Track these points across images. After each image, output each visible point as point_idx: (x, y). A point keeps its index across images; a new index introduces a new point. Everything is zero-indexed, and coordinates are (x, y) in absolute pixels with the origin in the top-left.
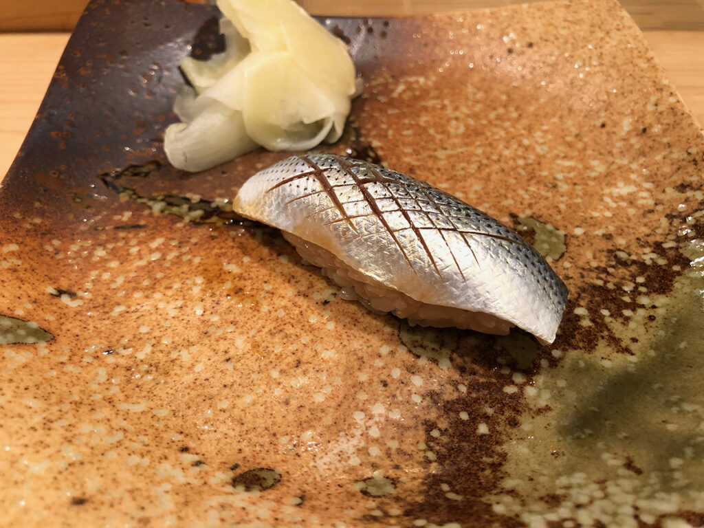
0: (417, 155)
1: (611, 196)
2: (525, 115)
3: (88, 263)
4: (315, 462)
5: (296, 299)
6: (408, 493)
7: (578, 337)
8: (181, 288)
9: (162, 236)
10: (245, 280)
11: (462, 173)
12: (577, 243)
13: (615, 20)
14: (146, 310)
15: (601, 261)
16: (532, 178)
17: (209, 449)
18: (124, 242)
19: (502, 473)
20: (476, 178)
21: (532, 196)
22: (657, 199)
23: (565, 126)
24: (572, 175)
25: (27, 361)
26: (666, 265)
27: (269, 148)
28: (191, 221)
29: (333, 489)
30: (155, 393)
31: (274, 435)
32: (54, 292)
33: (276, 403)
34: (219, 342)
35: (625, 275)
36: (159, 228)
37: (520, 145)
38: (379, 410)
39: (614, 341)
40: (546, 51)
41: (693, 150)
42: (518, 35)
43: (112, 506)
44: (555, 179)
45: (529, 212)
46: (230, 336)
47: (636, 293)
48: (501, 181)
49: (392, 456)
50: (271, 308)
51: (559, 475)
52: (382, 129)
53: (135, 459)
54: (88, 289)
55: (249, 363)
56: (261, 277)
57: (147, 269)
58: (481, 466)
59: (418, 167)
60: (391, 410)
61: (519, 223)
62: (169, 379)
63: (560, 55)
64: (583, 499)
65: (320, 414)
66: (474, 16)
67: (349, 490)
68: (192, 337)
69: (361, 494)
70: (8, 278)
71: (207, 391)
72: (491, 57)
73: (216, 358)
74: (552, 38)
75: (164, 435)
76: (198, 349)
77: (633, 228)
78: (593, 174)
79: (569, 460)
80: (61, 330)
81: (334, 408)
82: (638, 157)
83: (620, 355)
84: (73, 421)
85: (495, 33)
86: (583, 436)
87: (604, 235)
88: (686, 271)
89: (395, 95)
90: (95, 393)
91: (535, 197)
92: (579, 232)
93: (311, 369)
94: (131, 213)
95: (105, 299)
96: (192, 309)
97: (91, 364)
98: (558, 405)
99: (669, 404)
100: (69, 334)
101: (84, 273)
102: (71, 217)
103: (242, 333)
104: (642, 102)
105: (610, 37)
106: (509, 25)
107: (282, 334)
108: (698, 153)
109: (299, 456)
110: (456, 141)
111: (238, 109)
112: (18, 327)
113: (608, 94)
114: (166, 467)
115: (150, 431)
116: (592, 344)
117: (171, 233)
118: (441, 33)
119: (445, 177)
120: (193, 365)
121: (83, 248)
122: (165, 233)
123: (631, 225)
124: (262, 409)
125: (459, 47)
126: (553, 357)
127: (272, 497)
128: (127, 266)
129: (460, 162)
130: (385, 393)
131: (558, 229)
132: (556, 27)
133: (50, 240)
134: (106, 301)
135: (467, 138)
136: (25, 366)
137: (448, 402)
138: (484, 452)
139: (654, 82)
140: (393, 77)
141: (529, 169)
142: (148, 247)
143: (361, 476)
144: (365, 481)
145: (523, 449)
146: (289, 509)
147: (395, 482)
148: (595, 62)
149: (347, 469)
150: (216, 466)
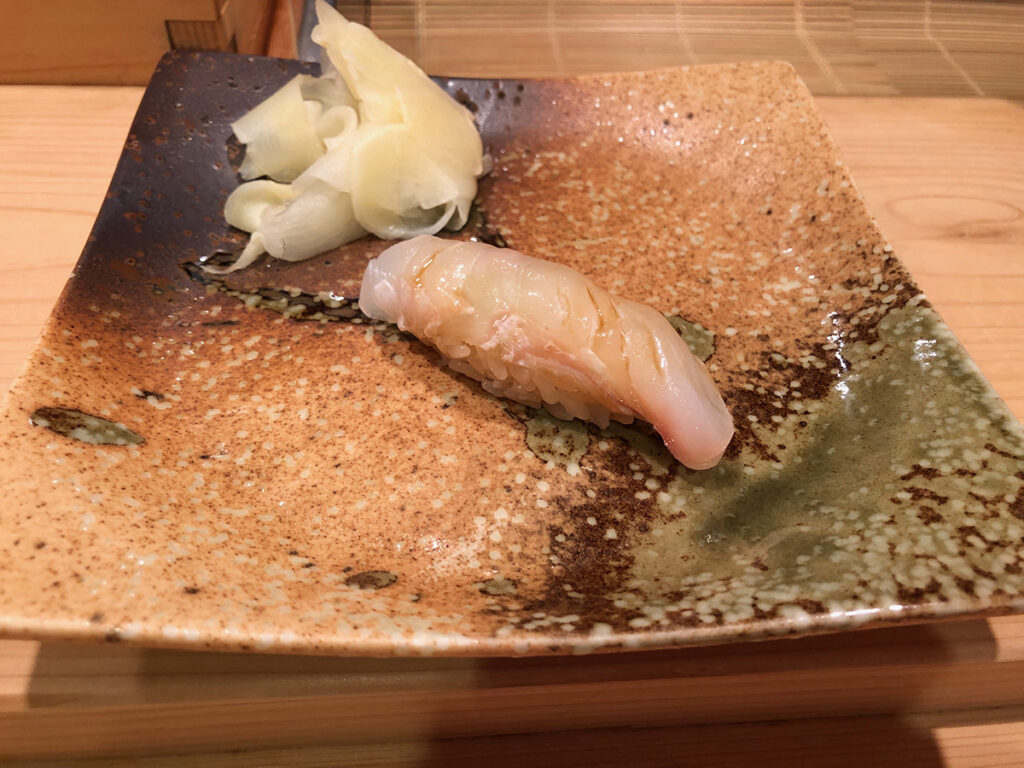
0: (552, 245)
1: (771, 293)
2: (680, 200)
3: (173, 363)
4: (432, 565)
5: (413, 402)
6: (530, 592)
8: (283, 390)
9: (259, 333)
10: (355, 382)
11: (604, 266)
12: (727, 345)
13: (787, 89)
14: (243, 414)
15: (754, 365)
16: (683, 272)
17: (320, 553)
18: (214, 340)
19: (628, 575)
20: (619, 272)
21: (681, 293)
22: (822, 297)
23: (727, 212)
24: (728, 269)
25: (120, 462)
26: (824, 369)
27: (380, 236)
28: (291, 317)
29: (451, 589)
30: (258, 499)
31: (389, 540)
32: (140, 393)
33: (391, 509)
34: (327, 448)
35: (779, 379)
36: (254, 325)
37: (672, 234)
38: (501, 515)
39: (760, 448)
40: (708, 123)
41: (863, 242)
42: (676, 104)
43: (225, 596)
44: (709, 273)
45: (676, 310)
46: (339, 441)
47: (789, 398)
48: (647, 275)
49: (514, 560)
50: (384, 412)
51: (687, 575)
52: (512, 214)
53: (243, 559)
54: (176, 391)
55: (362, 469)
56: (373, 379)
57: (242, 370)
58: (607, 569)
60: (514, 516)
62: (271, 485)
63: (723, 129)
64: (706, 593)
65: (438, 520)
66: (625, 80)
67: (468, 590)
68: (297, 443)
69: (480, 594)
70: (90, 376)
71: (316, 497)
72: (645, 129)
73: (324, 463)
74: (716, 109)
75: (270, 539)
76: (303, 455)
77: (793, 329)
78: (754, 269)
79: (698, 562)
80: (151, 433)
81: (453, 514)
82: (805, 249)
83: (764, 463)
84: (175, 521)
85: (649, 101)
87: (759, 336)
89: (529, 174)
90: (193, 496)
91: (684, 294)
92: (731, 332)
93: (429, 475)
94: (220, 308)
95: (196, 402)
96: (296, 413)
97: (187, 469)
98: (694, 512)
99: (808, 508)
100: (160, 438)
101: (169, 373)
102: (152, 311)
103: (353, 438)
104: (812, 186)
105: (780, 109)
106: (666, 92)
107: (398, 440)
108: (867, 246)
109: (415, 560)
110: (599, 229)
111: (347, 191)
112: (107, 427)
113: (776, 175)
114: (276, 566)
115: (256, 535)
117: (270, 330)
118: (585, 101)
120: (299, 471)
121: (167, 346)
122: (262, 330)
123: (790, 325)
124: (376, 515)
125: (607, 117)
127: (387, 594)
128: (219, 367)
129: (601, 254)
130: (508, 498)
131: (707, 329)
132: (720, 96)
133: (130, 336)
134: (197, 404)
135: (612, 226)
136: (118, 467)
137: (575, 507)
138: (611, 557)
139: (826, 163)
140: (528, 152)
141: (680, 262)
142: (242, 346)
143: (481, 578)
144: (484, 582)
145: (652, 554)
146: (405, 604)
147: (515, 583)
148: (763, 138)
149: (466, 572)
150: (327, 569)
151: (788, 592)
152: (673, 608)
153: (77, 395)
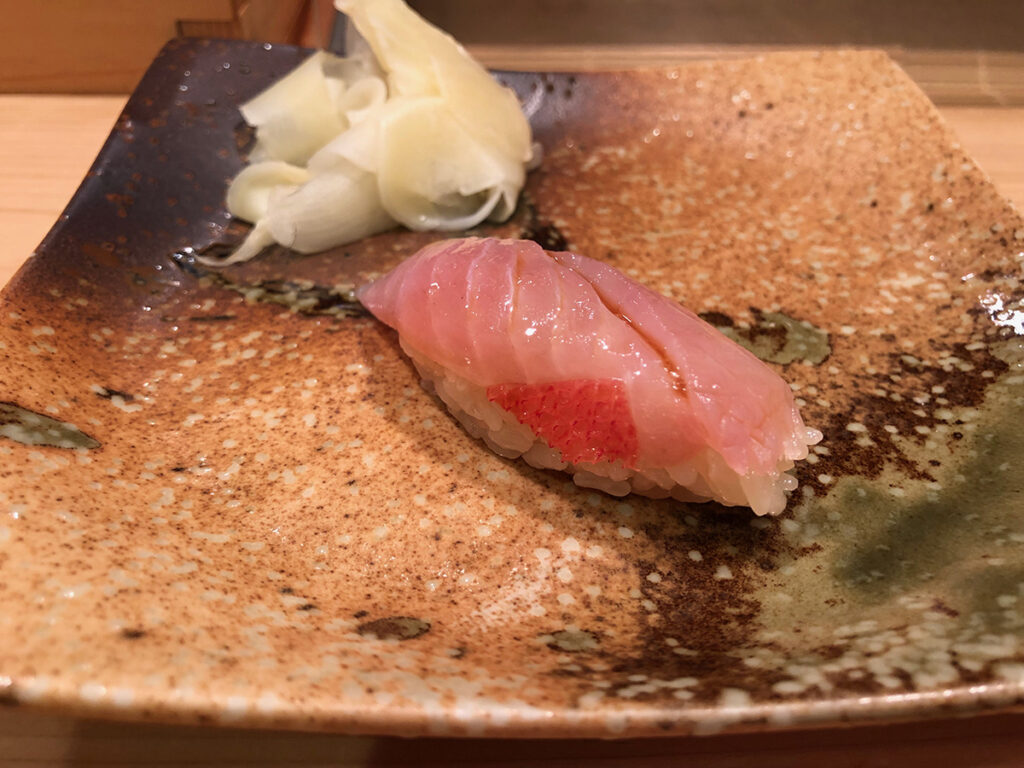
0: (617, 237)
1: (890, 289)
2: (765, 194)
3: (151, 361)
4: (479, 611)
6: (618, 648)
7: (854, 459)
8: (285, 393)
9: (259, 329)
10: (377, 383)
11: (682, 259)
12: (846, 344)
13: (882, 74)
14: (232, 420)
16: (778, 267)
17: (324, 592)
18: (203, 336)
19: (754, 625)
20: (700, 265)
21: (780, 288)
22: (954, 292)
23: (821, 207)
24: (834, 264)
25: (62, 468)
26: (973, 371)
27: (411, 227)
28: (300, 311)
29: (507, 642)
30: (244, 522)
31: (419, 578)
32: (102, 392)
33: (422, 538)
34: (338, 461)
35: (916, 384)
36: (254, 320)
37: (760, 228)
38: (570, 546)
39: (905, 464)
40: (791, 113)
41: (1000, 227)
42: (752, 94)
43: (182, 641)
44: (811, 268)
45: (776, 307)
46: (354, 453)
47: (934, 406)
48: (736, 269)
49: (592, 606)
50: (413, 418)
51: (838, 624)
52: (567, 207)
53: (216, 595)
54: (150, 392)
55: (383, 487)
56: (399, 378)
57: (235, 370)
58: (723, 617)
59: (621, 252)
60: (588, 547)
61: (764, 320)
62: (264, 507)
63: (810, 118)
64: (875, 648)
66: (691, 71)
67: (531, 644)
68: (300, 454)
69: (548, 649)
70: (37, 367)
71: (322, 521)
72: (716, 123)
73: (334, 480)
74: (800, 98)
76: (307, 469)
77: (923, 328)
78: (864, 264)
79: (851, 607)
80: (110, 438)
81: (506, 544)
82: (924, 241)
83: (915, 483)
84: (125, 543)
85: (720, 92)
86: (870, 580)
87: (883, 336)
88: (1001, 377)
89: (585, 169)
90: (157, 516)
91: (784, 290)
92: (848, 331)
93: (472, 495)
94: (214, 302)
96: (300, 419)
97: (152, 482)
98: (832, 544)
99: (990, 537)
100: (121, 444)
101: (144, 370)
102: (129, 302)
103: (373, 449)
104: (924, 172)
105: (876, 94)
106: (740, 82)
107: (431, 451)
108: (1006, 231)
109: (455, 604)
111: (371, 168)
112: (50, 426)
113: (879, 164)
114: (260, 607)
115: (236, 566)
116: (876, 469)
117: (273, 326)
118: (647, 93)
119: (657, 264)
120: (300, 490)
121: (144, 342)
122: (263, 326)
123: (919, 323)
124: (401, 545)
125: (672, 111)
126: (820, 483)
127: (417, 647)
128: (207, 365)
129: (677, 246)
130: (580, 525)
131: (817, 327)
132: (802, 84)
133: (99, 328)
134: (176, 408)
135: (686, 219)
136: (57, 474)
137: (671, 537)
138: (726, 602)
140: (582, 148)
141: (775, 256)
142: (237, 341)
143: (548, 629)
144: (553, 634)
145: (784, 597)
146: (442, 660)
147: (597, 636)
148: (858, 125)
149: (526, 619)
150: (333, 612)
151: (1001, 644)
152: (833, 668)
153: (15, 387)
